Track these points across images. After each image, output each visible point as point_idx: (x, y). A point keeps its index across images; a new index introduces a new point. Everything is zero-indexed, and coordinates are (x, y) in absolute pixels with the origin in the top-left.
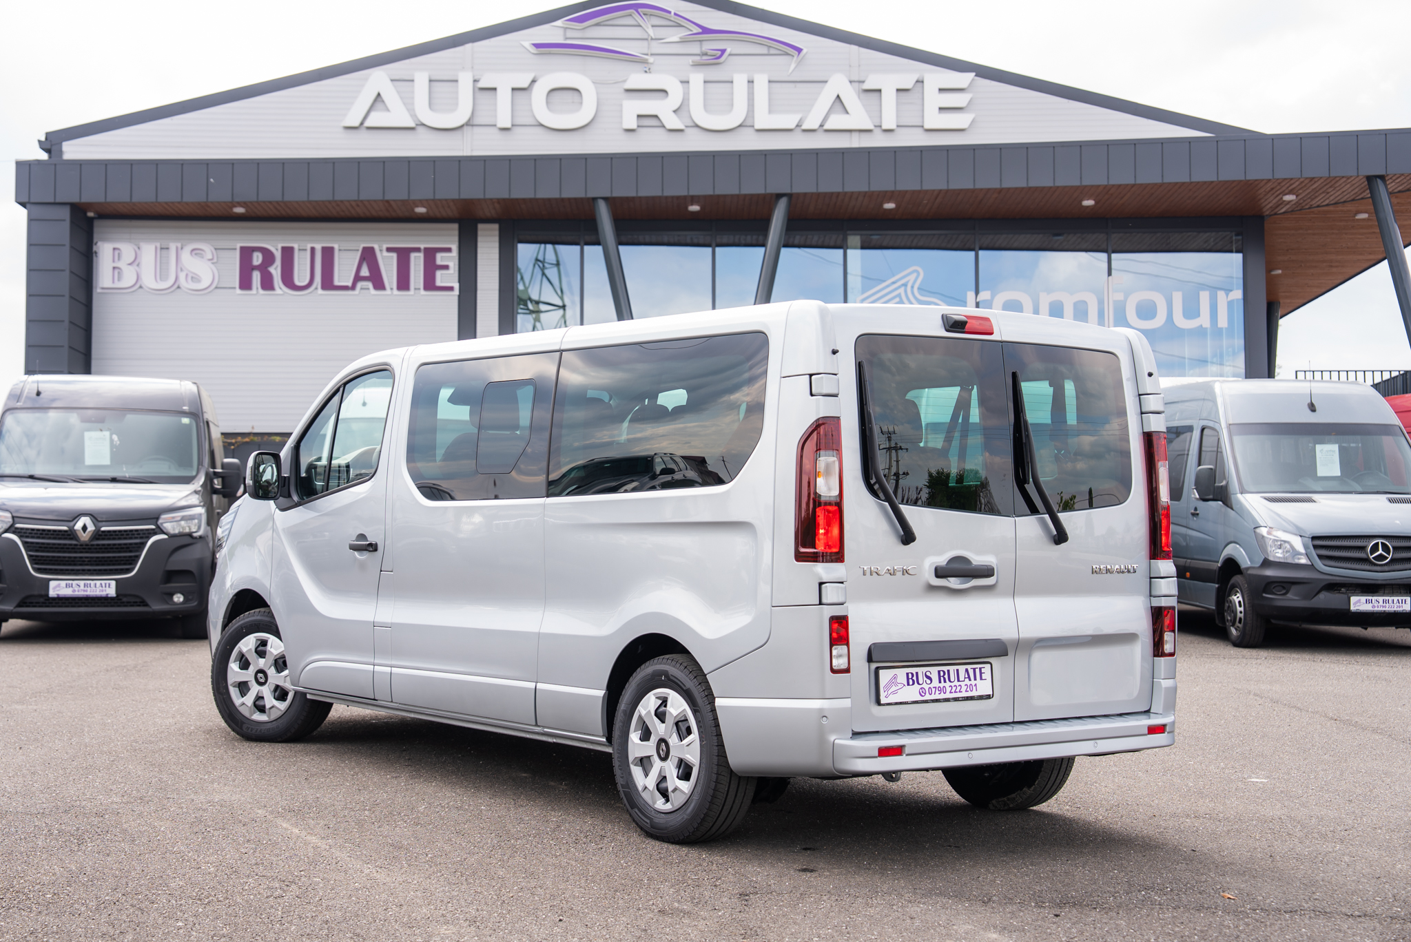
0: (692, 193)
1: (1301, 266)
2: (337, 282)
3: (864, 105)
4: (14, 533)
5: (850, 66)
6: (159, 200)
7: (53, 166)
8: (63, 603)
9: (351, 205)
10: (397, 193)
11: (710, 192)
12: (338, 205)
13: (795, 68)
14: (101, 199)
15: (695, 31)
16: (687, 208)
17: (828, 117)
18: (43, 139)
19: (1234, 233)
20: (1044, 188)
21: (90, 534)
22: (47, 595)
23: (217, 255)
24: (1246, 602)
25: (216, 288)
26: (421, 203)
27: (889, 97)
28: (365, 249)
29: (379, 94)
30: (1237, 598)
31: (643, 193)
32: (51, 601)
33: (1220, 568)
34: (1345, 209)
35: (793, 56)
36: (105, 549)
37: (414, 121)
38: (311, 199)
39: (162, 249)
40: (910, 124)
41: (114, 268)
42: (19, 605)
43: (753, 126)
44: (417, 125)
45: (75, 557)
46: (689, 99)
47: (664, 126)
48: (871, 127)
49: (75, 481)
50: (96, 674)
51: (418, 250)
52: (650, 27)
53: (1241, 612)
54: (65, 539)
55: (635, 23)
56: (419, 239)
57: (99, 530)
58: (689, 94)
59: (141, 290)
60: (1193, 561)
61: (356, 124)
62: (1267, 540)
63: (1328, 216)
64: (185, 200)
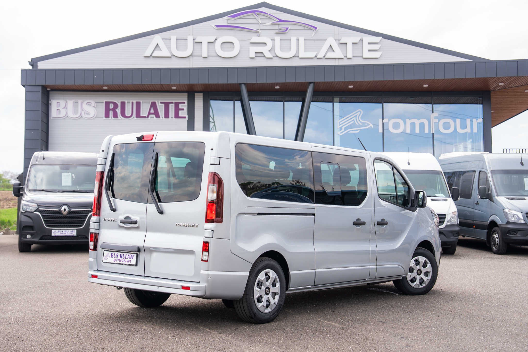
0: (277, 82)
1: (501, 109)
2: (141, 115)
3: (340, 49)
4: (38, 212)
5: (335, 34)
6: (75, 84)
7: (35, 71)
8: (57, 238)
9: (148, 86)
10: (166, 81)
11: (284, 81)
12: (143, 86)
13: (314, 35)
14: (53, 83)
15: (277, 21)
16: (274, 87)
17: (327, 53)
18: (30, 61)
19: (478, 97)
20: (410, 80)
21: (67, 212)
22: (51, 235)
23: (96, 105)
24: (500, 237)
25: (96, 117)
26: (174, 85)
27: (350, 46)
28: (152, 102)
29: (158, 44)
30: (496, 236)
31: (259, 82)
32: (52, 237)
33: (489, 224)
34: (521, 88)
35: (314, 30)
36: (73, 217)
37: (171, 54)
38: (133, 84)
39: (75, 102)
40: (358, 56)
41: (57, 110)
42: (40, 239)
43: (299, 57)
44: (172, 56)
45: (61, 221)
46: (274, 46)
47: (265, 57)
48: (343, 57)
49: (59, 192)
50: (80, 266)
51: (172, 103)
52: (260, 19)
53: (497, 241)
54: (58, 214)
55: (254, 18)
56: (173, 99)
57: (70, 211)
58: (274, 44)
59: (67, 118)
60: (476, 221)
61: (149, 55)
62: (508, 214)
63: (514, 91)
64: (85, 84)
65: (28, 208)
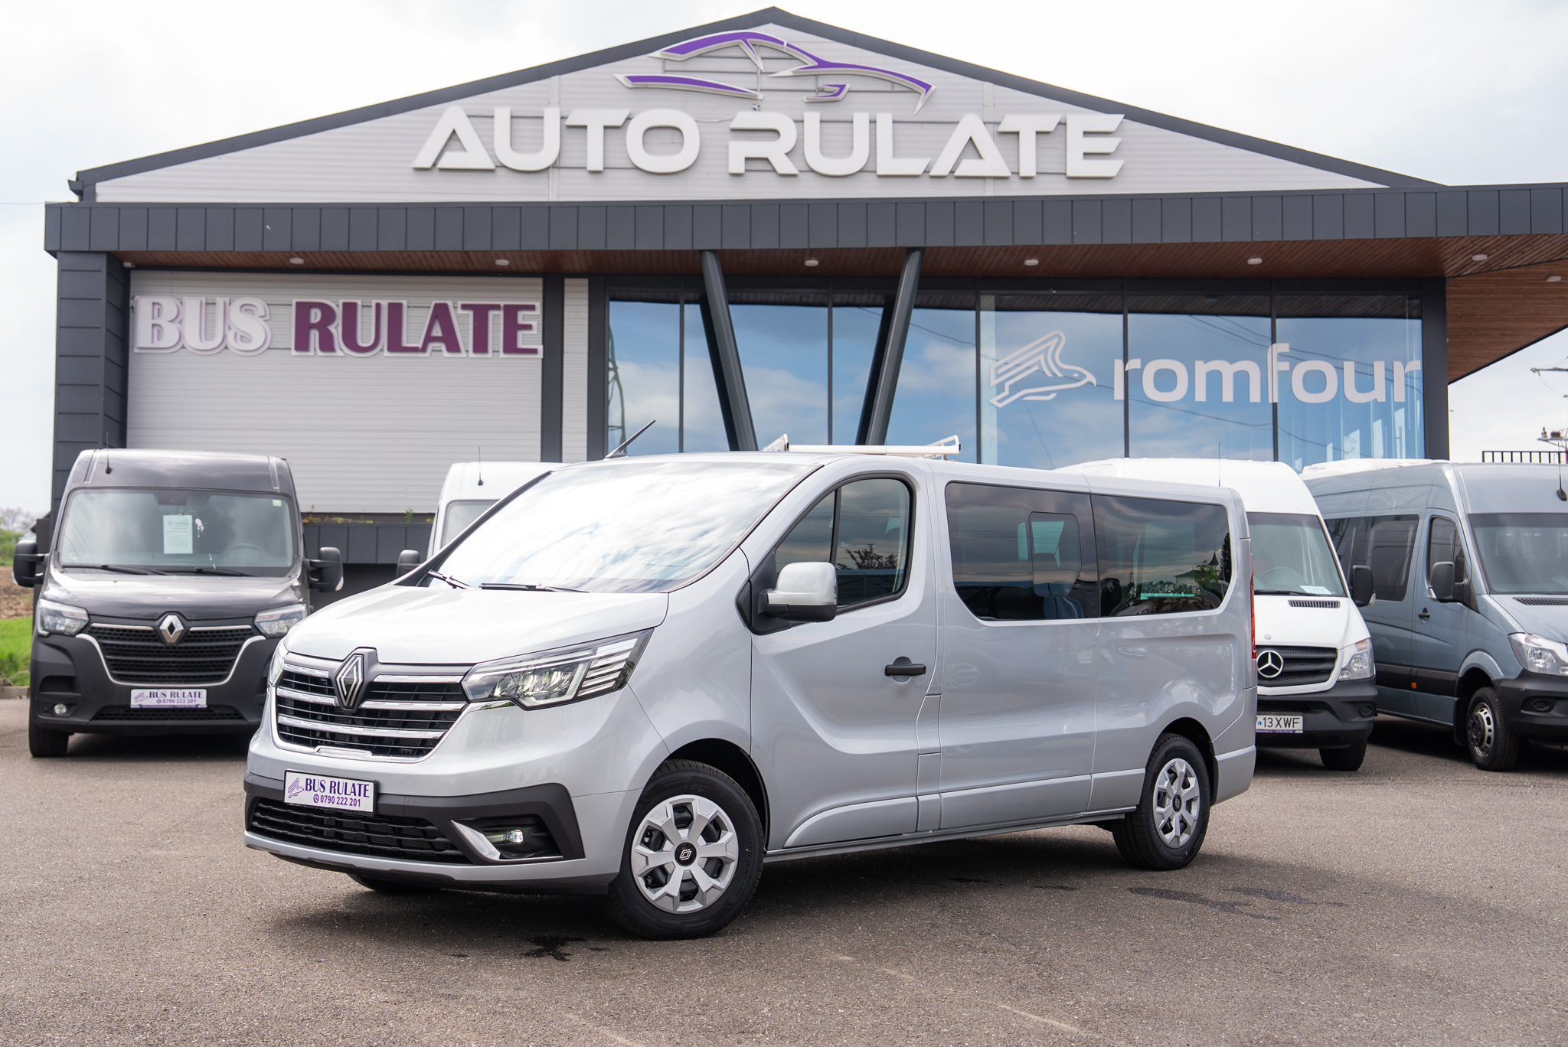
0: (812, 246)
1: (1472, 334)
2: (405, 344)
3: (999, 149)
4: (90, 633)
5: (984, 105)
6: (208, 249)
7: (89, 210)
8: (145, 715)
9: (425, 256)
10: (477, 243)
11: (832, 245)
12: (410, 256)
13: (923, 106)
14: (140, 246)
15: (810, 65)
16: (803, 263)
17: (960, 162)
18: (74, 179)
20: (1209, 243)
21: (179, 634)
22: (129, 706)
23: (270, 311)
24: (1497, 717)
25: (269, 348)
26: (504, 254)
27: (1028, 141)
28: (437, 306)
29: (454, 132)
30: (1485, 714)
31: (756, 246)
32: (132, 713)
33: (1461, 679)
34: (1537, 270)
35: (921, 94)
36: (195, 652)
37: (494, 163)
38: (380, 249)
39: (207, 304)
40: (1052, 171)
41: (153, 325)
42: (95, 718)
43: (876, 172)
44: (497, 167)
45: (160, 662)
46: (803, 141)
47: (775, 171)
48: (1007, 173)
49: (155, 573)
50: (215, 804)
51: (497, 307)
52: (760, 59)
53: (1490, 730)
54: (149, 640)
55: (742, 54)
56: (498, 295)
57: (188, 631)
58: (803, 134)
59: (183, 350)
60: (1420, 669)
61: (429, 165)
62: (1525, 648)
63: (1516, 278)
64: (237, 249)
65: (59, 622)
